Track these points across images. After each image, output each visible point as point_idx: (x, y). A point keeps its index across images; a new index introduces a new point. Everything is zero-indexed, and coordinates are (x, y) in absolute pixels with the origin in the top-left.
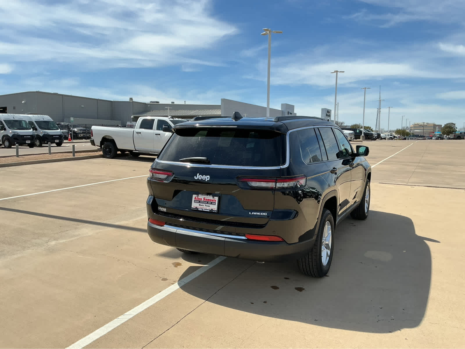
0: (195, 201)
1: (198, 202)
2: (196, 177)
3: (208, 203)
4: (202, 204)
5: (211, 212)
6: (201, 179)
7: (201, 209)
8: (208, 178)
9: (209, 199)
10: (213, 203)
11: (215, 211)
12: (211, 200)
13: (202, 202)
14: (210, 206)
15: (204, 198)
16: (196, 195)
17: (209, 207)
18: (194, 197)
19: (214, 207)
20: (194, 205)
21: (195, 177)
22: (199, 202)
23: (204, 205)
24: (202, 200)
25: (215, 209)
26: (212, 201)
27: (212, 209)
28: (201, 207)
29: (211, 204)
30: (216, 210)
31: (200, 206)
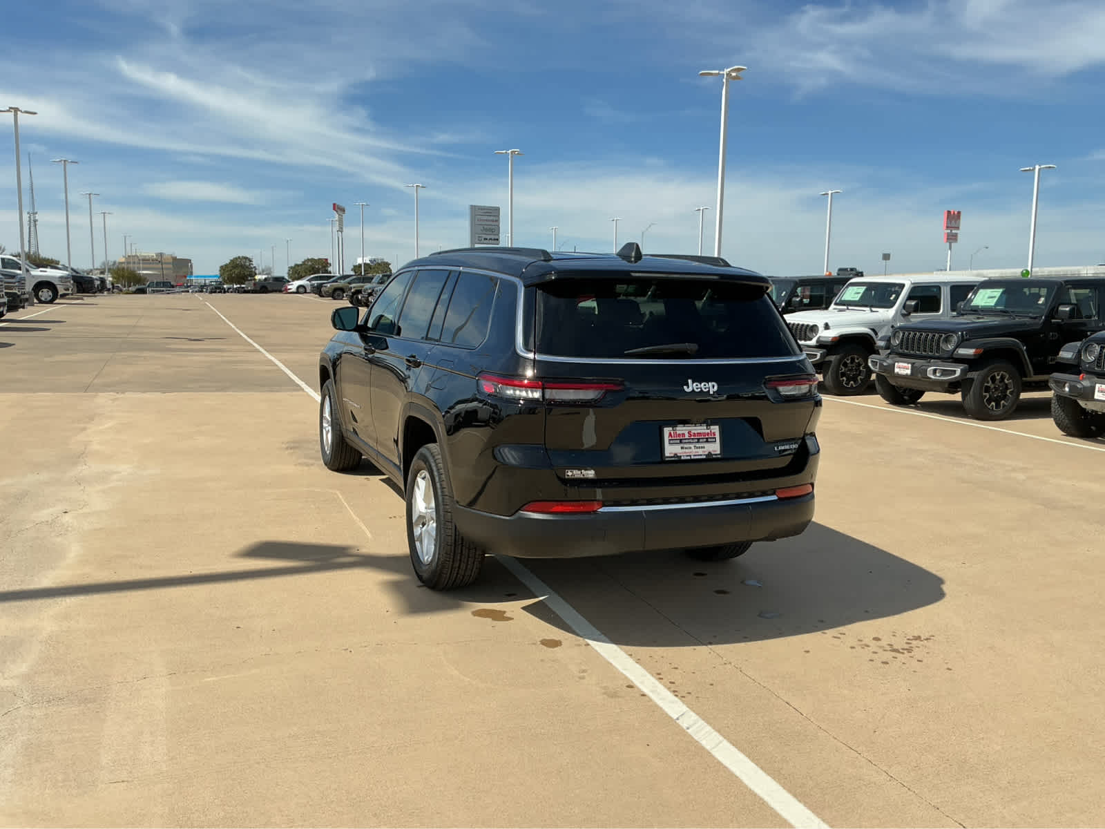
0: (671, 442)
1: (678, 441)
2: (688, 388)
3: (701, 440)
4: (685, 446)
5: (710, 458)
6: (699, 390)
7: (687, 456)
8: (713, 387)
9: (699, 431)
10: (709, 440)
11: (719, 454)
12: (704, 434)
13: (687, 441)
14: (704, 447)
15: (688, 433)
16: (671, 429)
17: (703, 449)
18: (668, 432)
19: (715, 448)
20: (670, 450)
21: (685, 387)
22: (681, 442)
23: (692, 446)
24: (687, 437)
25: (715, 451)
26: (707, 437)
27: (710, 453)
28: (685, 453)
29: (707, 441)
30: (719, 452)
31: (684, 450)
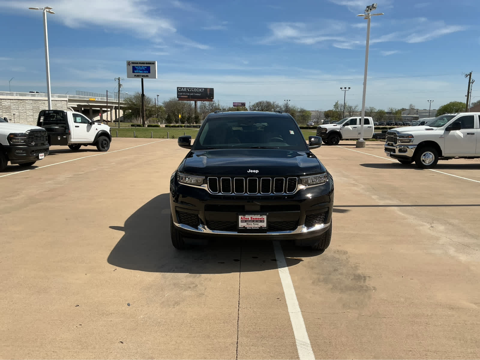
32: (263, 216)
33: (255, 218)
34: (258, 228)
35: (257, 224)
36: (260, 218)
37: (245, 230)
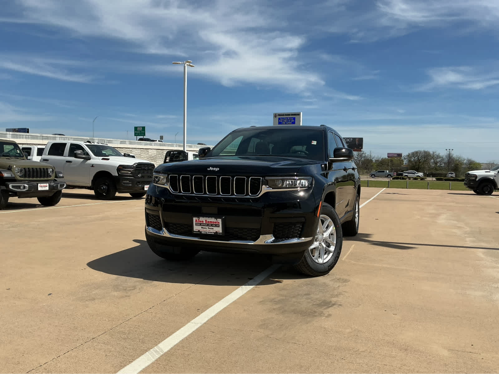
32: (218, 219)
33: (209, 221)
34: (213, 234)
35: (212, 229)
36: (215, 221)
37: (199, 235)
